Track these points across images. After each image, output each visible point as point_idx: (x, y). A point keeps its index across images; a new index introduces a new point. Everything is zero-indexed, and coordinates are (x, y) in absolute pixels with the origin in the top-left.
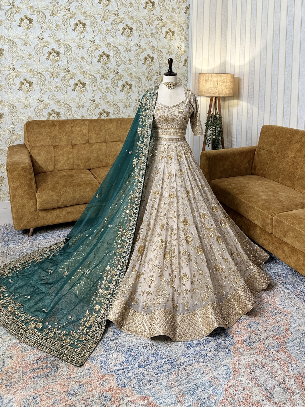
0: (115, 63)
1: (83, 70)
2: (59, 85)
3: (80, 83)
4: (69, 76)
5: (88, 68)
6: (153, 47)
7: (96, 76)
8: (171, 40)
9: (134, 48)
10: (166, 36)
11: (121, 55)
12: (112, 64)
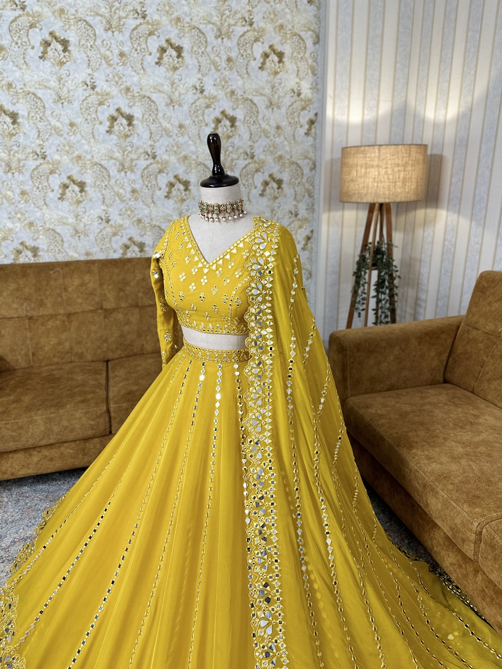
0: (146, 135)
1: (77, 153)
2: (27, 188)
3: (74, 181)
4: (46, 167)
5: (86, 147)
6: (233, 93)
7: (106, 166)
8: (276, 73)
9: (190, 97)
10: (263, 63)
11: (160, 115)
12: (141, 136)
